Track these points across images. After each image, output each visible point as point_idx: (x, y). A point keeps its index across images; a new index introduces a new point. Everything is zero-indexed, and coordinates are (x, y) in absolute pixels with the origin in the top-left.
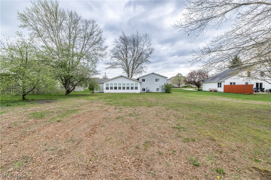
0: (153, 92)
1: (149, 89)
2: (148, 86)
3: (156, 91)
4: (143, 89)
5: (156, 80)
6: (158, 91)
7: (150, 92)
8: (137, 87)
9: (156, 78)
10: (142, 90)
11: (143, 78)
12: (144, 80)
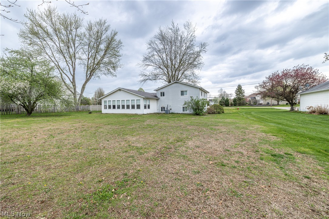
0: (177, 113)
1: (170, 107)
2: (170, 104)
3: (182, 112)
4: (162, 108)
5: (182, 93)
6: (185, 112)
7: (172, 113)
8: (140, 105)
9: (182, 90)
10: (161, 110)
11: (162, 91)
12: (163, 94)
